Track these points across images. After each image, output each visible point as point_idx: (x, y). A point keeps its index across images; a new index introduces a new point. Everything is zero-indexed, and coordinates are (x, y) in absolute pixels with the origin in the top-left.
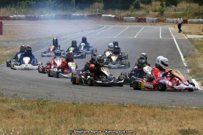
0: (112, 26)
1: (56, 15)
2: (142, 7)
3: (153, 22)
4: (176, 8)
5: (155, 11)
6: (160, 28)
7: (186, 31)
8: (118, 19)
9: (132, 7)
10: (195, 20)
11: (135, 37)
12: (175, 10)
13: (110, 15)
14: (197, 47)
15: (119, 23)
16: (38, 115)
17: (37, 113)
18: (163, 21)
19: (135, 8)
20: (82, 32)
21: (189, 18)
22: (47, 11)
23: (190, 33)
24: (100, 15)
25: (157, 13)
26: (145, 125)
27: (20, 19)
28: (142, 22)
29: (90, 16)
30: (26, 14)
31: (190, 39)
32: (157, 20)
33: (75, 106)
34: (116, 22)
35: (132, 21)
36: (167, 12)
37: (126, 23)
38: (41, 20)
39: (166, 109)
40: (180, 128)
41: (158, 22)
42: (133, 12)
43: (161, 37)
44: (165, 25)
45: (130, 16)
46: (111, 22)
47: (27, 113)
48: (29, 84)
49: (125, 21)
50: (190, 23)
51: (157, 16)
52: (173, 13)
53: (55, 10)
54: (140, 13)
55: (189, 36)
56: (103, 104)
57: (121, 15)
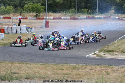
8: (120, 19)
13: (115, 17)
24: (110, 17)
29: (105, 17)
34: (118, 21)
49: (124, 20)
57: (122, 17)
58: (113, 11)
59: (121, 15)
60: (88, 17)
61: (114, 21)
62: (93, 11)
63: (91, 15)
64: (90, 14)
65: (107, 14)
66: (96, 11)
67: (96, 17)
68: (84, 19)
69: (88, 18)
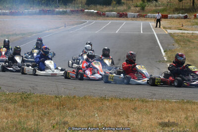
0: (94, 22)
1: (40, 11)
2: (123, 3)
3: (134, 17)
4: (157, 4)
5: (137, 7)
6: (141, 23)
7: (166, 26)
8: (100, 14)
9: (115, 3)
10: (176, 15)
11: (117, 32)
12: (156, 6)
13: (92, 11)
14: (177, 41)
15: (101, 18)
16: (22, 109)
17: (21, 106)
18: (144, 16)
19: (116, 4)
20: (65, 27)
21: (169, 14)
22: (31, 7)
23: (170, 28)
24: (82, 11)
25: (138, 9)
26: (126, 118)
27: (4, 14)
28: (124, 17)
29: (73, 11)
30: (11, 9)
31: (170, 34)
32: (138, 15)
33: (58, 99)
34: (98, 17)
35: (114, 16)
36: (148, 8)
37: (108, 18)
38: (25, 15)
39: (146, 102)
40: (160, 121)
41: (139, 17)
42: (114, 7)
43: (142, 32)
44: (146, 20)
45: (112, 11)
46: (94, 18)
47: (11, 106)
48: (13, 78)
49: (108, 16)
50: (170, 18)
51: (138, 12)
52: (154, 8)
53: (39, 5)
54: (121, 8)
55: (169, 31)
56: (85, 98)
57: (103, 10)
60: (43, 10)
67: (57, 10)
68: (36, 14)
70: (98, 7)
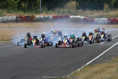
1: (17, 17)
13: (79, 17)
19: (109, 8)
24: (67, 17)
28: (114, 24)
29: (56, 17)
45: (102, 17)
46: (80, 25)
49: (96, 23)
57: (93, 16)
58: (74, 3)
59: (92, 12)
60: (21, 17)
61: (77, 25)
62: (30, 3)
63: (25, 12)
64: (24, 10)
65: (61, 10)
66: (36, 4)
67: (37, 16)
68: (12, 21)
69: (19, 19)
70: (88, 11)
